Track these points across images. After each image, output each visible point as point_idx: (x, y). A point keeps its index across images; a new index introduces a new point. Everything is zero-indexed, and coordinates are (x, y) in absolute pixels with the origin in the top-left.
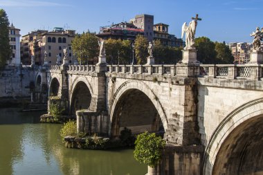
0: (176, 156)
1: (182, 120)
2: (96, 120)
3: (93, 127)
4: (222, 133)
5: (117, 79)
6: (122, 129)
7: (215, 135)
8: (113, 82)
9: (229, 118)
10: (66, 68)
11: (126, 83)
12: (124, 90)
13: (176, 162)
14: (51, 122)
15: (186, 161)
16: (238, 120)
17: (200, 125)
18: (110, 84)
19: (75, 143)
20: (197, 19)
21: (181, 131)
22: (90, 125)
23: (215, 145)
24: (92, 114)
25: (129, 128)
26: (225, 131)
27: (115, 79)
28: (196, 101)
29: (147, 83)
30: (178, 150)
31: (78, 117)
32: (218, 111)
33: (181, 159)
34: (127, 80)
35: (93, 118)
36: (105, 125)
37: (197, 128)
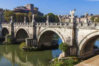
0: (71, 48)
1: (71, 38)
2: (33, 41)
3: (32, 44)
4: (83, 41)
5: (41, 28)
6: (41, 44)
7: (81, 42)
8: (39, 28)
9: (86, 37)
10: (13, 24)
11: (45, 29)
12: (44, 31)
13: (71, 50)
14: (8, 44)
15: (73, 50)
16: (89, 37)
17: (76, 40)
18: (38, 29)
19: (26, 49)
20: (75, 10)
21: (72, 42)
22: (31, 43)
23: (81, 45)
24: (31, 39)
25: (43, 44)
26: (85, 41)
27: (40, 27)
28: (75, 33)
29: (55, 28)
30: (71, 47)
31: (26, 41)
32: (82, 35)
33: (72, 49)
34: (46, 28)
35: (32, 41)
36: (36, 43)
37: (75, 41)
